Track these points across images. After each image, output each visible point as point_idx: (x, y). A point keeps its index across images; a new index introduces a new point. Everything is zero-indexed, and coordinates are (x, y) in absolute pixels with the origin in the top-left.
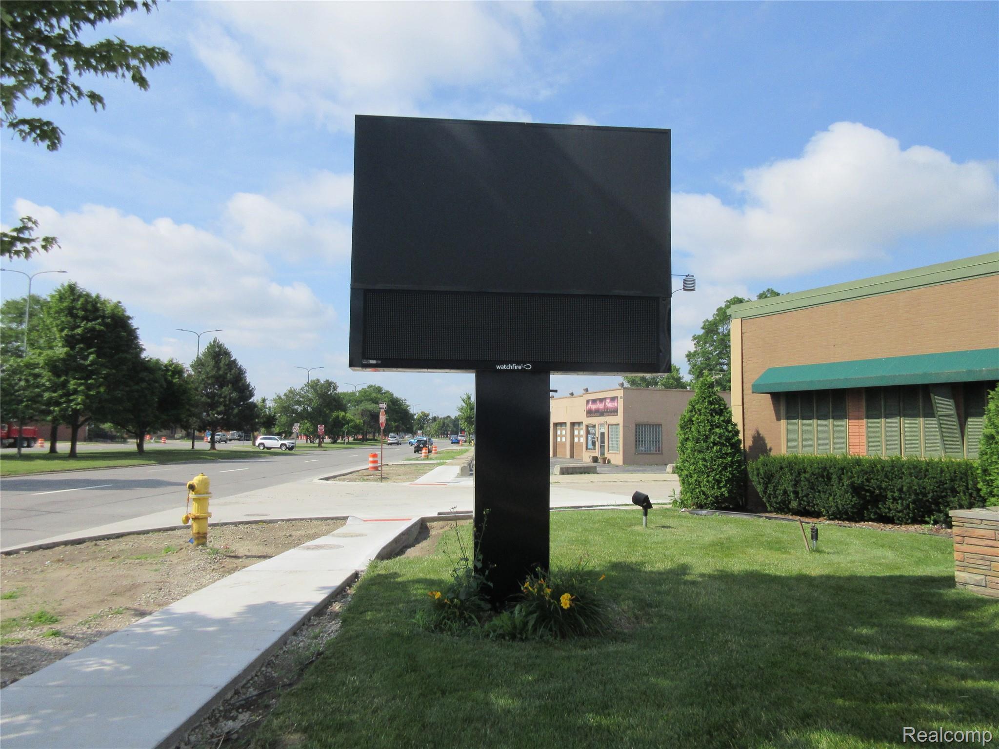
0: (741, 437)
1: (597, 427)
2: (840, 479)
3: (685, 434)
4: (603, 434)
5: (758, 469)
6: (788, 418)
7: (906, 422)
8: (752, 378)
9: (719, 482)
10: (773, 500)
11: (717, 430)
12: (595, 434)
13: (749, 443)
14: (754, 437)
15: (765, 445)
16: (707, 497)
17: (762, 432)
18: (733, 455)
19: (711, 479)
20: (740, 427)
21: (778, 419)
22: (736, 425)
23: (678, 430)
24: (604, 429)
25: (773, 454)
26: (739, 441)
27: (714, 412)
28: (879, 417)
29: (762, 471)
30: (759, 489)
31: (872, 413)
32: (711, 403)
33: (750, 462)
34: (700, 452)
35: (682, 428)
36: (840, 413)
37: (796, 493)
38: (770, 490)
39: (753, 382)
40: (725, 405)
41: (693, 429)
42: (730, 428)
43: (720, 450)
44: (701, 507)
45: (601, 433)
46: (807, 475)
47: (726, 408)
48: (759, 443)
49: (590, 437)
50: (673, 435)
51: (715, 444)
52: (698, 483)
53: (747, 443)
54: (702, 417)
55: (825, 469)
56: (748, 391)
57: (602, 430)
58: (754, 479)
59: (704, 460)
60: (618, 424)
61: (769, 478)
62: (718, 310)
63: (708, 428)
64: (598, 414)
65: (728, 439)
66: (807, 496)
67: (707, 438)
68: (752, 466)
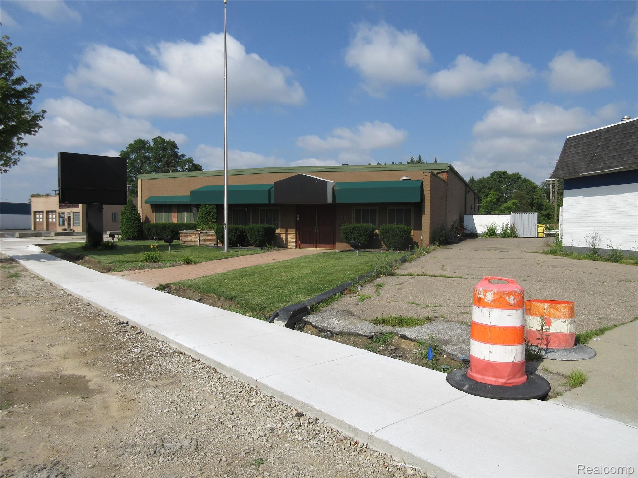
0: (141, 218)
1: (66, 213)
2: (168, 229)
3: (123, 217)
4: (69, 218)
5: (146, 227)
6: (156, 212)
7: (186, 213)
8: (145, 199)
9: (134, 231)
10: (150, 236)
11: (134, 216)
12: (64, 217)
13: (144, 219)
14: (145, 218)
15: (149, 220)
16: (130, 236)
17: (148, 216)
18: (138, 223)
19: (131, 231)
20: (141, 215)
21: (153, 212)
22: (140, 214)
23: (120, 215)
24: (71, 215)
25: (151, 223)
26: (141, 219)
27: (132, 210)
28: (180, 212)
29: (147, 228)
30: (146, 233)
31: (178, 211)
32: (131, 207)
33: (144, 225)
34: (128, 222)
35: (122, 215)
36: (170, 211)
37: (157, 233)
38: (150, 233)
39: (145, 200)
40: (136, 208)
41: (126, 215)
42: (138, 215)
43: (135, 222)
44: (128, 239)
45: (69, 217)
46: (160, 228)
47: (136, 209)
48: (147, 219)
49: (61, 219)
50: (120, 217)
51: (133, 220)
52: (128, 232)
53: (143, 219)
54: (128, 212)
55: (164, 226)
56: (143, 203)
57: (69, 215)
58: (145, 230)
59: (129, 225)
60: (79, 212)
61: (149, 230)
62: (129, 145)
63: (131, 215)
64: (67, 207)
65: (137, 218)
66: (160, 234)
67: (130, 218)
68: (144, 226)
